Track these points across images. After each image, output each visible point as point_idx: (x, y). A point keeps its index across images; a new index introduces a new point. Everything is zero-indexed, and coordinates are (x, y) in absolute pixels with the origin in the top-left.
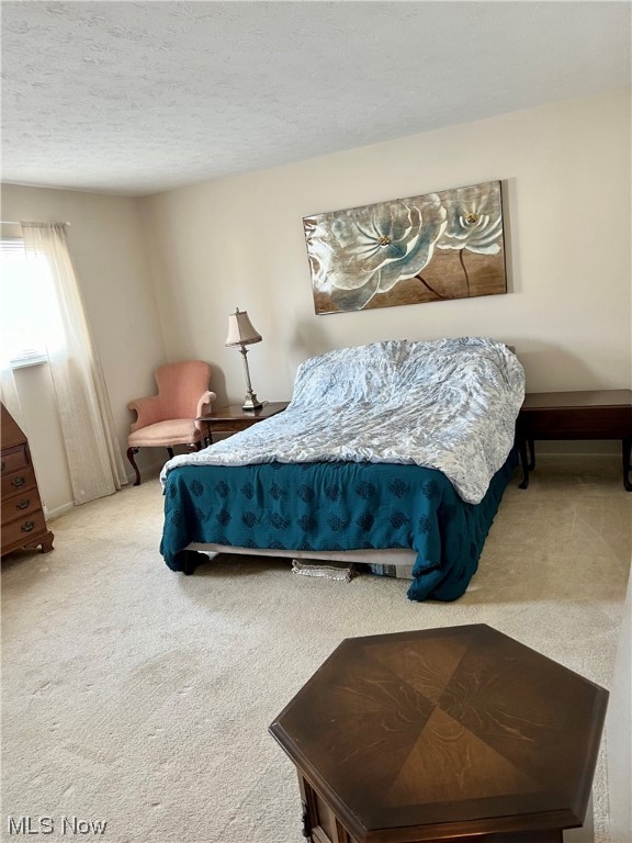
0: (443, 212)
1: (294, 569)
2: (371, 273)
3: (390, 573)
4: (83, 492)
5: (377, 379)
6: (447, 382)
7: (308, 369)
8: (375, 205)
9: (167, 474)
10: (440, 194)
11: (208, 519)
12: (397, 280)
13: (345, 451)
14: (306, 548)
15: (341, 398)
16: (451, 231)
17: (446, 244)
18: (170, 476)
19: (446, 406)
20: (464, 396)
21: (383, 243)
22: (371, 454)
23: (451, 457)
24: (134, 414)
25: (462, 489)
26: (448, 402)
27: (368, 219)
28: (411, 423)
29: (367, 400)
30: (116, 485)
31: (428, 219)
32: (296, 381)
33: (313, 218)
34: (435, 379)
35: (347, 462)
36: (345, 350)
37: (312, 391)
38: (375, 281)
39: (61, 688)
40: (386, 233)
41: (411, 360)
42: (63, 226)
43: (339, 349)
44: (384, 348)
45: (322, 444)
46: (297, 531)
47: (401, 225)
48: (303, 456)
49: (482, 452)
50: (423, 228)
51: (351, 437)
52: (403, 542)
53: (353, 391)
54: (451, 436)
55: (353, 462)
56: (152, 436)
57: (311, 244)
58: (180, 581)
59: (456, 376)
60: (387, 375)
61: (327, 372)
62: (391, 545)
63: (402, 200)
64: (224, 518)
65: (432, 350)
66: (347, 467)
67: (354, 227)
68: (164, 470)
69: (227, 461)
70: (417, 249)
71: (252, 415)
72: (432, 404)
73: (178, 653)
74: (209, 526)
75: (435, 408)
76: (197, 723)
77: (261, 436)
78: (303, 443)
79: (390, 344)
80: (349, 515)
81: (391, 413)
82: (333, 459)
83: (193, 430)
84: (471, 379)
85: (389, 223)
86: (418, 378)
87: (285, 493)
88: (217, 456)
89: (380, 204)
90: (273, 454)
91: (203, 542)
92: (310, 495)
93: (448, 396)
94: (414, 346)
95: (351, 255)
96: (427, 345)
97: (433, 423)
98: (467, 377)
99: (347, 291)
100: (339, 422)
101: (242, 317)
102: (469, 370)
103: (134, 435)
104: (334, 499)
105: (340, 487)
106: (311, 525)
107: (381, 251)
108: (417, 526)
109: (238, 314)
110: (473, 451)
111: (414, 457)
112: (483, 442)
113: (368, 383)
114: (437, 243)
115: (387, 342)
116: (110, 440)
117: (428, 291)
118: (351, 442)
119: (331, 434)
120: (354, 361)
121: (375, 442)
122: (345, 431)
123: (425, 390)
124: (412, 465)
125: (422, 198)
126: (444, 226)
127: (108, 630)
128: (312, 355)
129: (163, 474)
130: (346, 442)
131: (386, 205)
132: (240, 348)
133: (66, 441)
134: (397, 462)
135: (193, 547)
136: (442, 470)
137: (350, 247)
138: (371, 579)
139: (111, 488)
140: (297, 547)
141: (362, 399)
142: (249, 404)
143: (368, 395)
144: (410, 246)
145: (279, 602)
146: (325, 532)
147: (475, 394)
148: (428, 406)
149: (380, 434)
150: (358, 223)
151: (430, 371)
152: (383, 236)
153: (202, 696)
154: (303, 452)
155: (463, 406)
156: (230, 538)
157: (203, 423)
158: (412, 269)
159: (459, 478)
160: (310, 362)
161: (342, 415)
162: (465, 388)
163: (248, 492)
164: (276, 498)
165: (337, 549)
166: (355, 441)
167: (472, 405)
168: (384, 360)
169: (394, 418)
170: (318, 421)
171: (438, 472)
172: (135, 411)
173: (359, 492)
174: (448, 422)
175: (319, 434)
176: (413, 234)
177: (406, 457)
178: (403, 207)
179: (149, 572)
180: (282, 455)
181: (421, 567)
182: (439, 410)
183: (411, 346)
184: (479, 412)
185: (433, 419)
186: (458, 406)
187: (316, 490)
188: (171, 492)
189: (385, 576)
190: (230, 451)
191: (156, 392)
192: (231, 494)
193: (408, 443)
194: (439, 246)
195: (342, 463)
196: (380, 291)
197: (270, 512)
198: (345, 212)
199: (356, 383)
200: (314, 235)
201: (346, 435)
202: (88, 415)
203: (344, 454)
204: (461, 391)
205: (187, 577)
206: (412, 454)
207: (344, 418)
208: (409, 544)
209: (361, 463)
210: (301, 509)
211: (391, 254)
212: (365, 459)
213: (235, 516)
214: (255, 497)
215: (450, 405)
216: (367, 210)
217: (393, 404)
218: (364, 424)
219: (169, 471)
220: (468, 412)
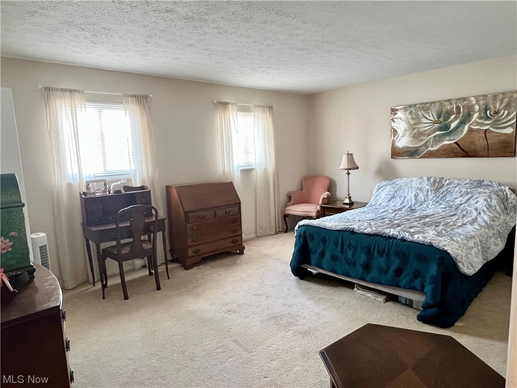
0: (477, 108)
1: (355, 289)
2: (427, 138)
3: (409, 304)
4: (261, 231)
5: (421, 197)
6: (466, 205)
7: (382, 187)
8: (434, 102)
9: (298, 228)
10: (477, 97)
11: (315, 253)
12: (442, 144)
13: (392, 232)
14: (362, 279)
15: (398, 205)
16: (481, 118)
17: (476, 125)
18: (300, 229)
19: (462, 218)
20: (475, 214)
21: (435, 123)
22: (407, 236)
23: (456, 246)
24: (290, 198)
25: (460, 265)
26: (464, 216)
27: (429, 109)
28: (437, 224)
29: (413, 208)
30: (276, 231)
31: (466, 111)
32: (374, 192)
33: (397, 108)
34: (458, 201)
35: (392, 238)
36: (405, 179)
37: (382, 198)
38: (428, 144)
39: (235, 315)
40: (439, 117)
41: (444, 189)
42: (272, 107)
43: (401, 177)
44: (428, 180)
45: (381, 226)
46: (359, 269)
47: (449, 114)
48: (368, 230)
49: (480, 247)
50: (462, 116)
51: (399, 225)
52: (418, 287)
53: (406, 202)
54: (459, 234)
55: (395, 238)
56: (296, 210)
57: (394, 121)
58: (297, 282)
59: (472, 202)
60: (428, 196)
61: (393, 190)
62: (411, 288)
63: (451, 100)
64: (322, 255)
65: (458, 185)
66: (391, 240)
67: (420, 113)
68: (297, 226)
69: (328, 226)
70: (457, 128)
71: (347, 207)
72: (454, 215)
73: (289, 314)
74: (314, 258)
75: (455, 218)
76: (291, 348)
77: (349, 217)
78: (370, 224)
79: (432, 179)
80: (389, 266)
81: (427, 216)
82: (384, 235)
83: (316, 210)
84: (481, 203)
85: (441, 113)
86: (447, 199)
87: (355, 248)
88: (323, 223)
89: (437, 102)
90: (352, 227)
91: (311, 265)
92: (369, 252)
93: (464, 213)
94: (448, 181)
95: (416, 128)
96: (456, 182)
97: (451, 226)
98: (479, 203)
99: (411, 147)
100: (394, 217)
101: (350, 156)
102: (481, 200)
103: (288, 208)
104: (382, 256)
105: (386, 250)
106: (367, 267)
107: (434, 127)
108: (428, 281)
109: (348, 154)
110: (472, 245)
111: (432, 242)
112: (481, 241)
113: (416, 199)
114: (471, 124)
115: (431, 177)
116: (277, 209)
117: (461, 152)
118: (398, 228)
119: (388, 222)
120: (409, 185)
121: (412, 230)
122: (396, 222)
123: (451, 207)
124: (431, 246)
125: (464, 99)
126: (476, 115)
127: (260, 295)
128: (386, 179)
129: (296, 228)
130: (395, 228)
131: (441, 103)
132: (346, 171)
133: (257, 206)
134: (421, 242)
135: (305, 266)
136: (449, 251)
137: (416, 124)
138: (398, 305)
139: (273, 232)
140: (358, 277)
141: (411, 206)
142: (347, 201)
143: (414, 205)
144: (453, 125)
145: (344, 303)
146: (374, 273)
147: (482, 213)
148: (451, 216)
149: (416, 227)
150: (422, 111)
151: (456, 197)
152: (436, 119)
153: (296, 336)
154: (369, 228)
155: (473, 219)
156: (324, 266)
157: (321, 207)
158: (452, 138)
159: (459, 258)
160: (384, 183)
161: (397, 214)
162: (476, 209)
163: (336, 243)
164: (350, 249)
165: (380, 283)
166: (400, 228)
167: (479, 219)
168: (428, 187)
169: (427, 220)
170: (382, 214)
171: (446, 252)
172: (290, 197)
173: (397, 255)
174: (461, 226)
175: (381, 221)
176: (455, 119)
177: (428, 240)
178: (451, 104)
179: (283, 273)
180: (357, 228)
181: (427, 303)
182: (457, 220)
183: (446, 181)
184: (483, 224)
185: (451, 223)
186: (470, 219)
187: (372, 250)
188: (299, 237)
189: (406, 304)
190: (331, 222)
191: (302, 189)
192: (327, 243)
193: (431, 234)
194: (472, 127)
195: (389, 238)
196: (431, 149)
197: (346, 256)
198: (415, 105)
199: (408, 198)
200: (396, 116)
201: (395, 224)
202: (269, 195)
203: (391, 233)
204: (473, 211)
205: (301, 280)
206: (431, 240)
207: (397, 215)
208: (421, 290)
209: (400, 239)
210: (363, 258)
211: (440, 129)
212: (403, 238)
213: (328, 255)
214: (339, 248)
215: (465, 218)
216: (429, 105)
217: (429, 211)
218: (408, 220)
219: (299, 227)
220: (475, 223)
